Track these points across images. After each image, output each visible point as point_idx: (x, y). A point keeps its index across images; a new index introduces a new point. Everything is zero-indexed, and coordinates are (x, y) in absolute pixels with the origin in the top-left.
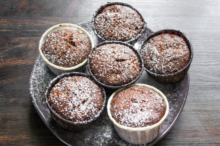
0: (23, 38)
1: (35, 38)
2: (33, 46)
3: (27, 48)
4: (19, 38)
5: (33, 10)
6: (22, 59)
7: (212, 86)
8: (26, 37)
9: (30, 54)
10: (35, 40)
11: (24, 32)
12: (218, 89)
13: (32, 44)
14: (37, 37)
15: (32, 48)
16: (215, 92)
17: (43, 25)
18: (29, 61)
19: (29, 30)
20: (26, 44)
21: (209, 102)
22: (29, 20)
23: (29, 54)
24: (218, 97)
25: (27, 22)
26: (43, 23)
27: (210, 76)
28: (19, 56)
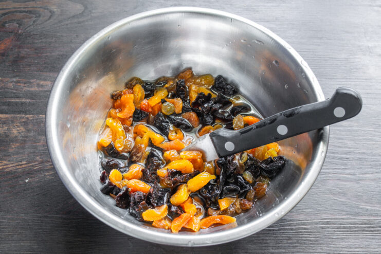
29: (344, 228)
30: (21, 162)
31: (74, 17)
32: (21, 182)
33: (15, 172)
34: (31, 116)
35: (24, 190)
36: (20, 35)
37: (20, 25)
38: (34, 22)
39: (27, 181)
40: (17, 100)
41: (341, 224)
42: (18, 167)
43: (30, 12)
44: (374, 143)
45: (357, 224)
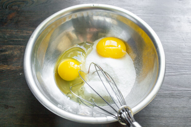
0: (9, 46)
1: (20, 46)
2: (18, 54)
3: (12, 55)
4: (6, 46)
5: (20, 21)
6: (7, 65)
7: (170, 94)
8: (12, 45)
10: (20, 48)
11: (11, 41)
12: (176, 97)
13: (17, 52)
15: (16, 55)
16: (173, 100)
17: (28, 35)
18: (13, 67)
19: (15, 39)
20: (12, 51)
21: (167, 109)
22: (16, 30)
23: (14, 61)
24: (175, 104)
25: (15, 32)
26: (28, 33)
27: (169, 85)
28: (4, 62)
29: (161, 96)
30: (18, 66)
31: (43, 4)
32: (18, 75)
33: (15, 70)
34: (23, 46)
35: (20, 78)
36: (19, 11)
37: (19, 7)
38: (25, 6)
39: (21, 74)
40: (17, 39)
41: (160, 94)
42: (17, 68)
43: (23, 1)
44: (175, 59)
45: (167, 94)
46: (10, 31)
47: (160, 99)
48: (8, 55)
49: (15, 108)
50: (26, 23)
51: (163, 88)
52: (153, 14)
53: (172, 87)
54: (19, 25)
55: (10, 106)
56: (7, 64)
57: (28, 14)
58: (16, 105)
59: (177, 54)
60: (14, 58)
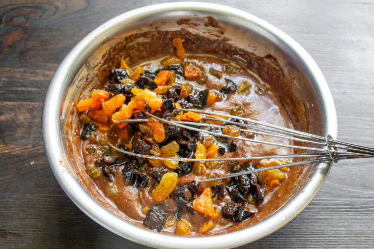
0: (8, 103)
1: (29, 103)
2: (26, 119)
3: (14, 122)
5: (29, 50)
6: (4, 144)
7: (348, 205)
8: (14, 101)
9: (19, 133)
10: (31, 107)
11: (11, 92)
12: (360, 211)
13: (24, 115)
14: (33, 102)
15: (23, 122)
16: (353, 217)
17: (46, 79)
18: (16, 148)
19: (20, 89)
20: (13, 114)
21: (341, 237)
22: (22, 70)
23: (17, 135)
24: (358, 226)
25: (19, 72)
26: (47, 76)
27: (346, 186)
29: (328, 208)
30: (27, 146)
31: (77, 12)
32: (26, 165)
33: (21, 155)
34: (37, 103)
35: (30, 172)
36: (27, 28)
37: (27, 19)
38: (40, 16)
39: (32, 163)
40: (24, 89)
42: (24, 151)
43: (36, 7)
44: (357, 130)
45: (340, 205)
46: (9, 71)
47: (325, 216)
48: (4, 123)
49: (20, 235)
50: (42, 53)
51: (333, 192)
52: (308, 33)
53: (350, 190)
54: (28, 57)
55: (10, 233)
56: (3, 141)
57: (46, 34)
58: (22, 231)
59: (361, 120)
60: (18, 129)
